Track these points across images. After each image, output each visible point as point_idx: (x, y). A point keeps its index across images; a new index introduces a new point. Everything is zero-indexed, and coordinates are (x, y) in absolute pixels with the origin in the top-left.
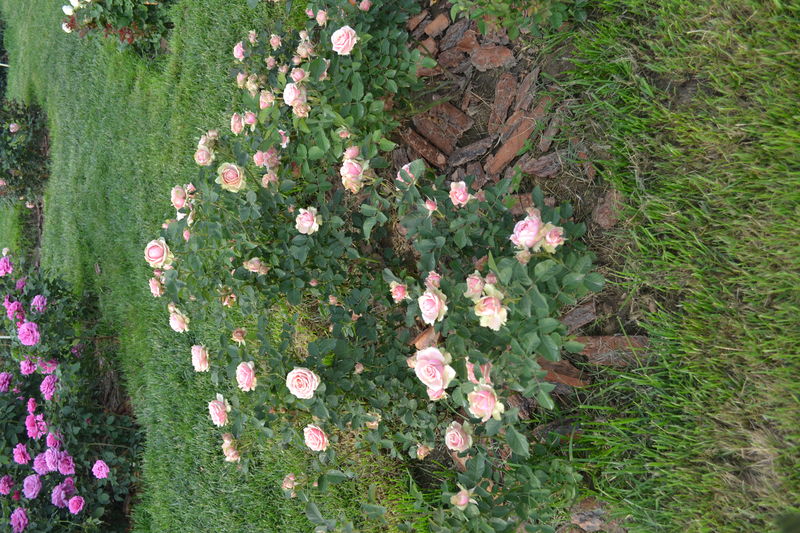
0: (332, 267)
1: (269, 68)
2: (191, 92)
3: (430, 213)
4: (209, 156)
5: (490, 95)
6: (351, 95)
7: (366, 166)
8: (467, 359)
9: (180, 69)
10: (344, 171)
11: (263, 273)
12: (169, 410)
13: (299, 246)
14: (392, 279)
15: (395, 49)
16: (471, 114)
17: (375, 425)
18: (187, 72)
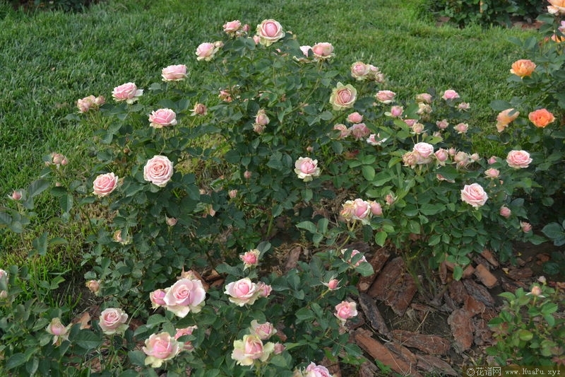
0: (262, 191)
1: (438, 123)
2: (404, 47)
3: (326, 284)
4: (361, 75)
5: (427, 330)
6: (424, 204)
7: (365, 222)
8: (195, 327)
9: (424, 37)
10: (359, 201)
11: (256, 127)
12: (107, 35)
13: (281, 160)
14: (261, 251)
15: (468, 242)
16: (408, 313)
17: (118, 238)
18: (422, 43)
